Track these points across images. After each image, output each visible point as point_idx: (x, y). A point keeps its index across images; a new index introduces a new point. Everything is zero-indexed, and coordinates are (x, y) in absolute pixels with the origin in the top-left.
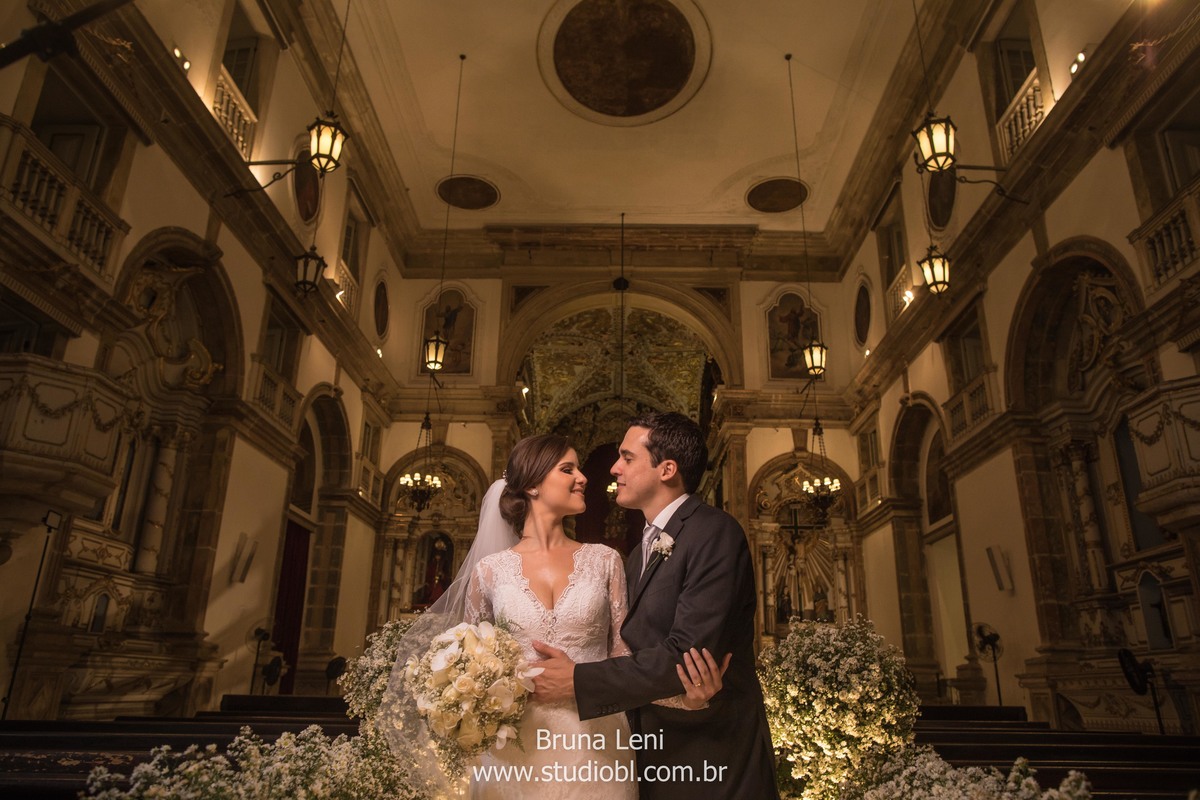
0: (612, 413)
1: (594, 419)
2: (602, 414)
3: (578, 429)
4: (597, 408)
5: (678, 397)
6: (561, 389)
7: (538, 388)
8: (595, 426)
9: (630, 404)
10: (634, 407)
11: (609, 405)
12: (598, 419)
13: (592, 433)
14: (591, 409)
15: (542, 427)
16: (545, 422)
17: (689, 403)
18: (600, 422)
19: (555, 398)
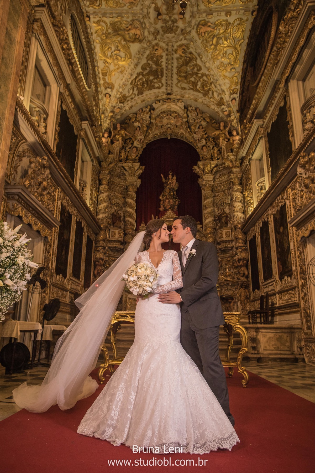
0: (164, 112)
1: (150, 117)
2: (156, 112)
3: (137, 124)
4: (152, 109)
5: (221, 82)
6: (121, 76)
7: (101, 75)
8: (151, 123)
9: (179, 104)
10: (182, 106)
11: (162, 105)
12: (154, 116)
13: (149, 126)
14: (148, 110)
15: (107, 115)
16: (109, 110)
17: (230, 87)
18: (155, 119)
19: (116, 86)
